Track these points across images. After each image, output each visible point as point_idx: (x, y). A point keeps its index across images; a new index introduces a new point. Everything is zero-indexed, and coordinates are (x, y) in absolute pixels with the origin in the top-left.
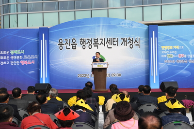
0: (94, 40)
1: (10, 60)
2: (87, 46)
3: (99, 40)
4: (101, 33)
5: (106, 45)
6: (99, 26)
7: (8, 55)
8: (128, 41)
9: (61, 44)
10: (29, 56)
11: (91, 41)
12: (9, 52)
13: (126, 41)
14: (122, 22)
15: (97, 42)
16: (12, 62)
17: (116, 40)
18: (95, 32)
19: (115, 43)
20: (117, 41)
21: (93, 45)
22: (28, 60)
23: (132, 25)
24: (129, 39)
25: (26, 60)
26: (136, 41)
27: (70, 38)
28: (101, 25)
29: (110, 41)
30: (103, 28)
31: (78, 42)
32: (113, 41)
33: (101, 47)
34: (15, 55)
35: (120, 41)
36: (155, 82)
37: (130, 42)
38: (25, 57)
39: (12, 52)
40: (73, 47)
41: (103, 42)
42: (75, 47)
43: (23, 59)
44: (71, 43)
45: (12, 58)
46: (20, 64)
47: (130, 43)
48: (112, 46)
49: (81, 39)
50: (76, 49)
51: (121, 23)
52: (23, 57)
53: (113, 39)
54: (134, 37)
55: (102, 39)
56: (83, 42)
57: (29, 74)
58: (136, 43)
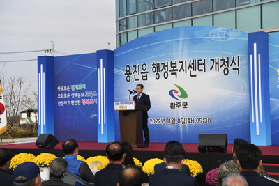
0: (172, 64)
1: (71, 99)
2: (161, 74)
3: (178, 63)
4: (180, 52)
5: (188, 71)
6: (178, 41)
7: (68, 92)
8: (221, 63)
9: (128, 73)
10: (91, 92)
11: (167, 66)
12: (70, 87)
13: (218, 63)
14: (211, 32)
15: (176, 67)
16: (73, 102)
17: (202, 62)
18: (172, 52)
19: (201, 67)
20: (204, 64)
21: (169, 73)
22: (89, 98)
23: (227, 36)
24: (223, 59)
25: (87, 98)
26: (233, 62)
27: (139, 64)
28: (181, 39)
29: (193, 65)
30: (183, 45)
31: (149, 68)
32: (199, 65)
33: (181, 74)
34: (76, 91)
35: (209, 64)
36: (258, 134)
37: (224, 64)
38: (88, 94)
39: (73, 87)
40: (143, 77)
41: (184, 67)
42: (146, 76)
43: (84, 98)
44: (141, 71)
45: (73, 95)
46: (81, 104)
47: (224, 67)
48: (197, 72)
49: (154, 65)
50: (146, 79)
51: (210, 34)
52: (85, 94)
53: (199, 61)
54: (230, 55)
55: (182, 62)
56: (156, 68)
57: (91, 119)
58: (234, 66)
